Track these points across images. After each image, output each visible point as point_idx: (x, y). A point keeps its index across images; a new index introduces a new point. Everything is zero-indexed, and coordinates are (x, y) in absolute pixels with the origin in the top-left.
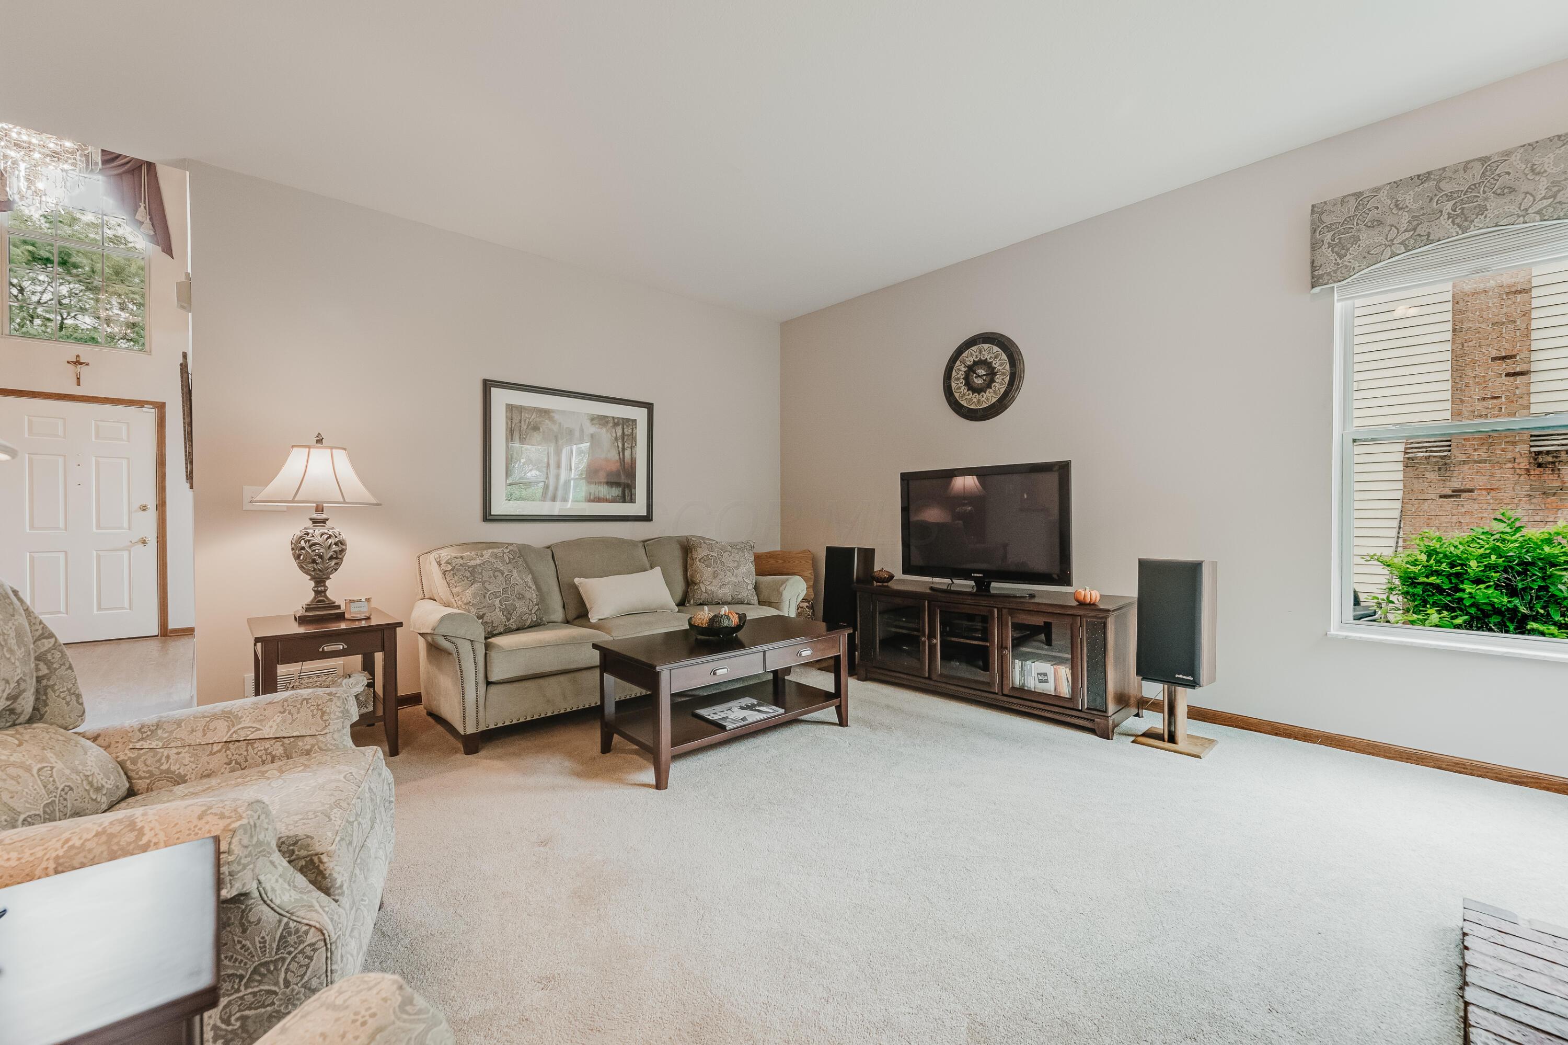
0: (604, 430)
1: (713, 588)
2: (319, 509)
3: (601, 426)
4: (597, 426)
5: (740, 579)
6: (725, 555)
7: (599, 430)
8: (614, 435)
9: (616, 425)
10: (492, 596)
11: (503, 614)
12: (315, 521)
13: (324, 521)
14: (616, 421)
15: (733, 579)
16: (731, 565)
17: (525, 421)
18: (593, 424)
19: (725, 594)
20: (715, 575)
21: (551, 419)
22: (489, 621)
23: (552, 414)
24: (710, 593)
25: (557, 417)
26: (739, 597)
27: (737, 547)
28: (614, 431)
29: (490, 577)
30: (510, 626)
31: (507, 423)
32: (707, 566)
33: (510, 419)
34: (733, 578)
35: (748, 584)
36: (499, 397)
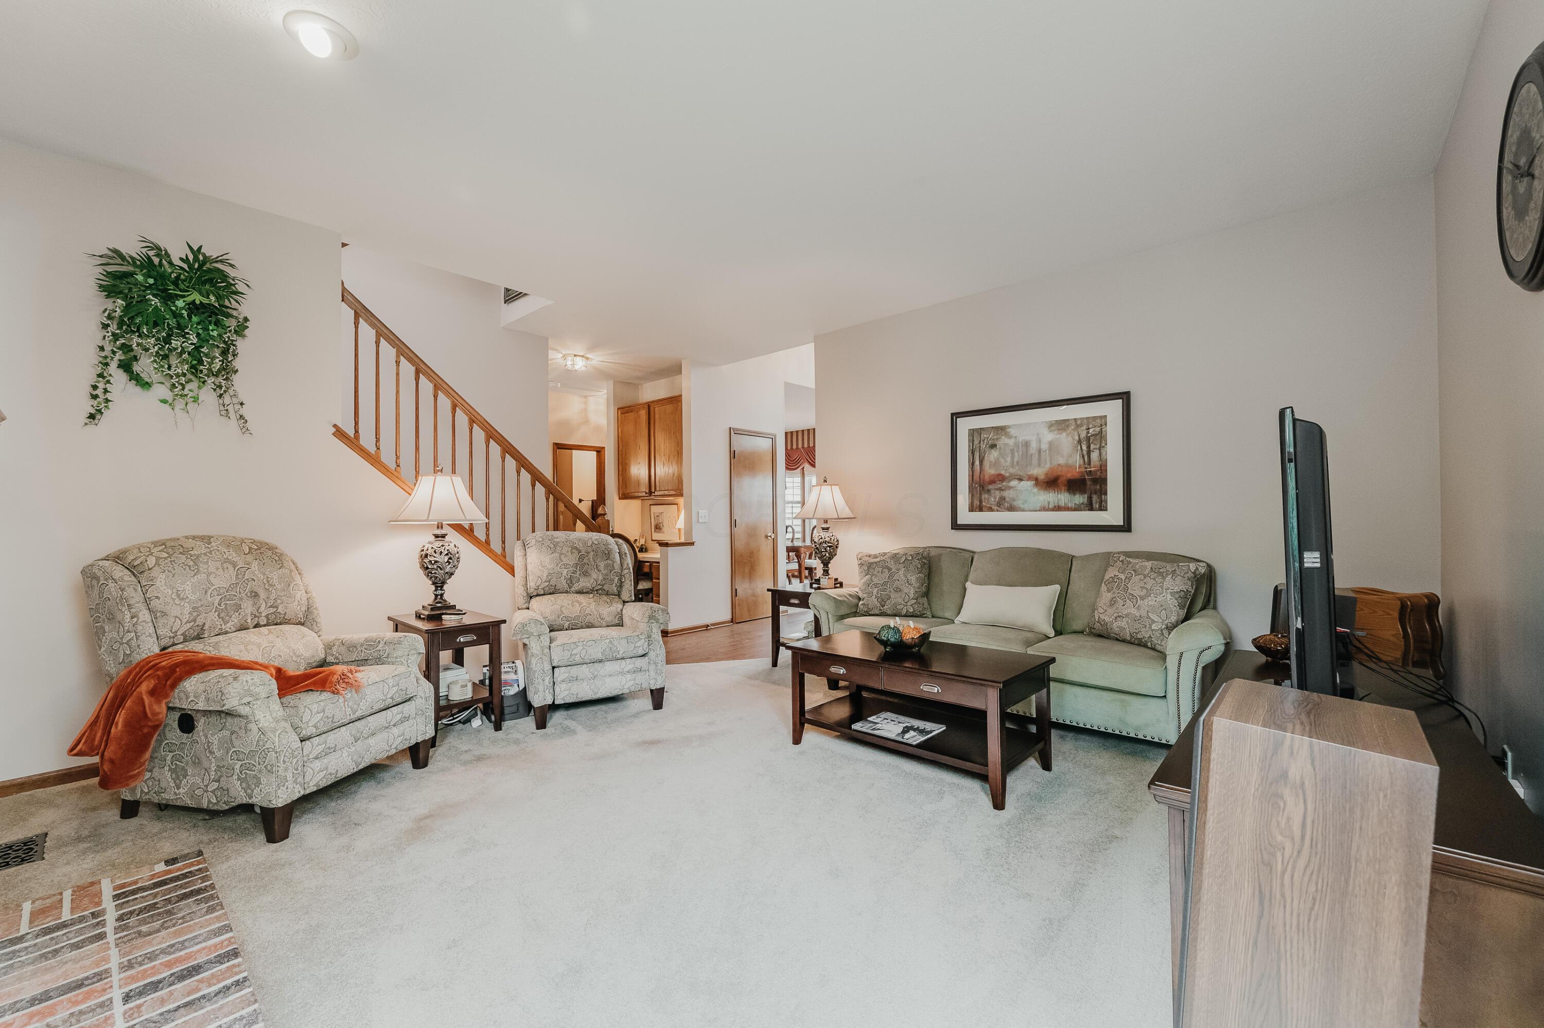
0: (1064, 434)
1: (1107, 619)
2: (826, 522)
3: (1060, 432)
4: (1055, 432)
5: (1144, 613)
6: (1135, 579)
7: (1058, 436)
8: (1077, 438)
9: (1078, 426)
12: (823, 529)
13: (829, 529)
14: (1079, 422)
15: (1133, 611)
16: (1137, 593)
17: (984, 440)
18: (1051, 431)
19: (1123, 629)
20: (1113, 602)
21: (1009, 436)
22: (866, 603)
23: (1008, 430)
24: (1102, 623)
25: (1012, 431)
26: (1139, 636)
27: (1161, 570)
28: (1076, 433)
29: (879, 572)
30: (885, 610)
31: (969, 446)
32: (1108, 591)
33: (972, 441)
34: (1133, 609)
35: (1154, 622)
36: (965, 425)
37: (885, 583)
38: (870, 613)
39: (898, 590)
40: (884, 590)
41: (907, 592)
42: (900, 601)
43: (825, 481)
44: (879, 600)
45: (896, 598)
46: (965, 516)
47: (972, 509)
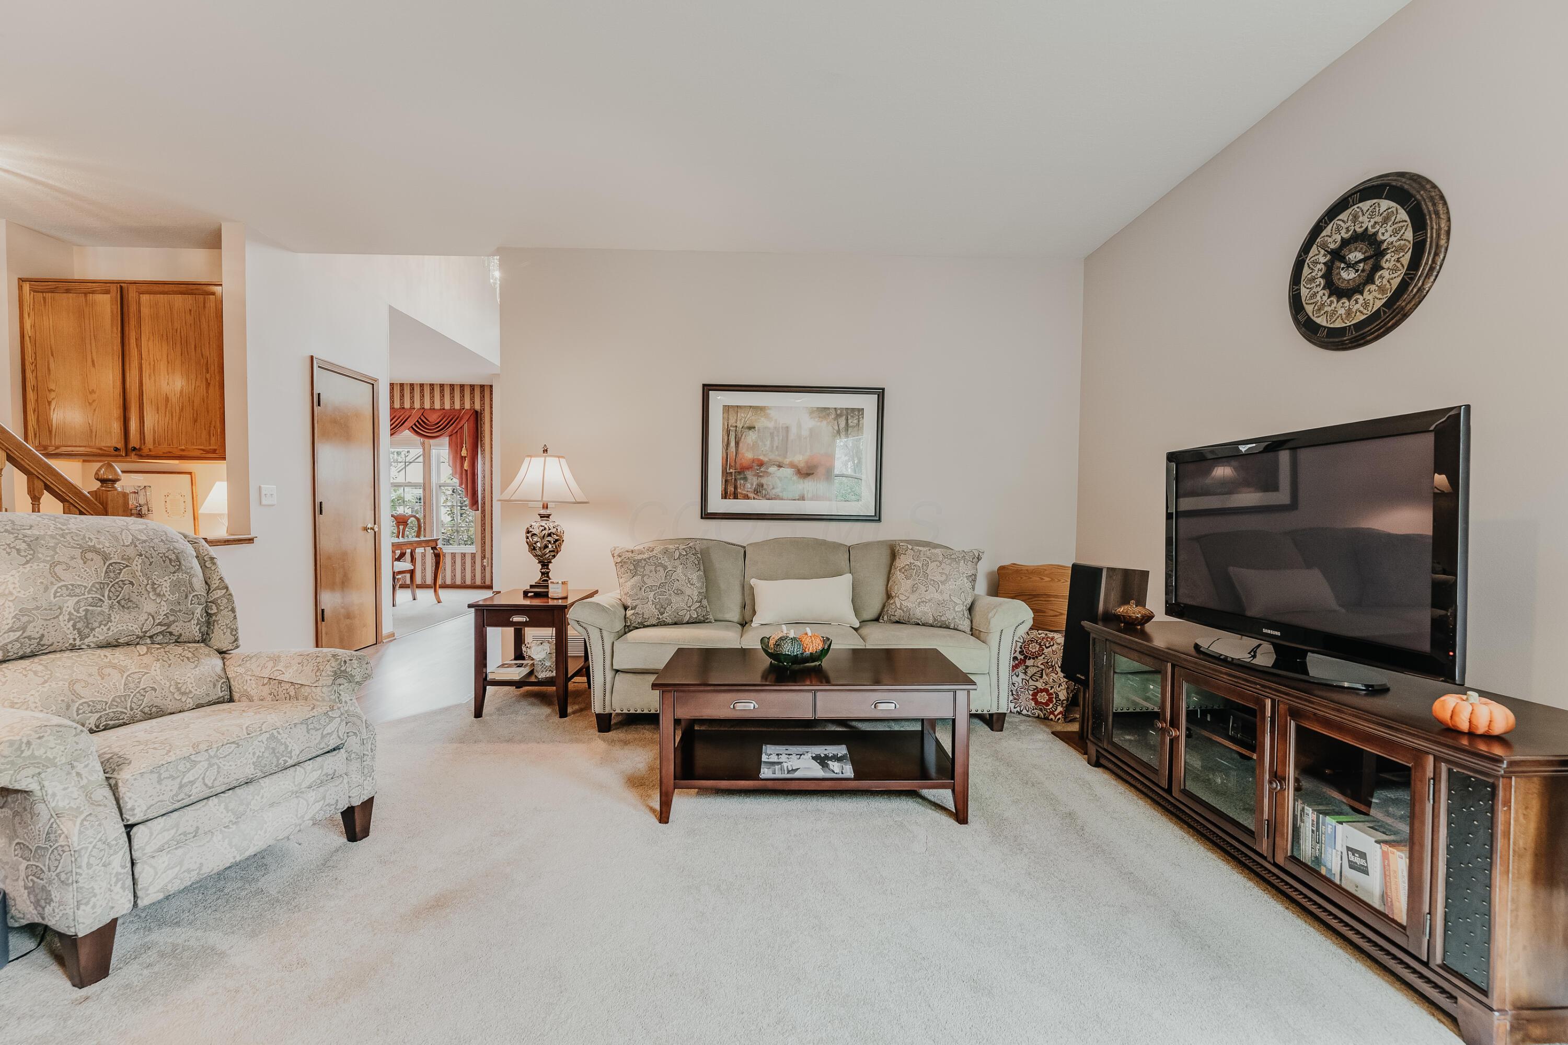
0: (825, 423)
1: (910, 605)
2: (545, 507)
3: (821, 419)
4: (816, 420)
5: (946, 597)
6: (932, 565)
7: (819, 424)
8: (836, 428)
9: (838, 416)
10: (648, 589)
11: (655, 607)
12: (542, 516)
13: (548, 516)
14: (839, 412)
15: (937, 596)
16: (938, 578)
17: (741, 420)
18: (811, 418)
19: (925, 613)
20: (914, 589)
21: (767, 417)
22: (639, 613)
23: (768, 411)
24: (905, 609)
25: (772, 413)
26: (943, 619)
27: (953, 557)
28: (836, 422)
29: (651, 572)
30: (664, 619)
31: (724, 424)
32: (907, 578)
33: (726, 419)
34: (936, 594)
35: (956, 604)
36: (718, 400)
37: (662, 585)
38: (646, 624)
39: (679, 592)
40: (663, 593)
41: (690, 594)
42: (683, 605)
43: (545, 451)
44: (658, 607)
45: (678, 603)
46: (716, 504)
47: (725, 496)
